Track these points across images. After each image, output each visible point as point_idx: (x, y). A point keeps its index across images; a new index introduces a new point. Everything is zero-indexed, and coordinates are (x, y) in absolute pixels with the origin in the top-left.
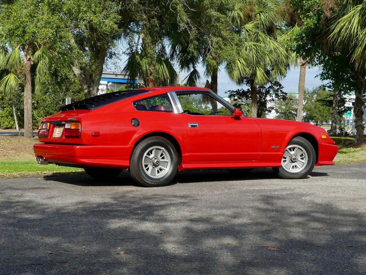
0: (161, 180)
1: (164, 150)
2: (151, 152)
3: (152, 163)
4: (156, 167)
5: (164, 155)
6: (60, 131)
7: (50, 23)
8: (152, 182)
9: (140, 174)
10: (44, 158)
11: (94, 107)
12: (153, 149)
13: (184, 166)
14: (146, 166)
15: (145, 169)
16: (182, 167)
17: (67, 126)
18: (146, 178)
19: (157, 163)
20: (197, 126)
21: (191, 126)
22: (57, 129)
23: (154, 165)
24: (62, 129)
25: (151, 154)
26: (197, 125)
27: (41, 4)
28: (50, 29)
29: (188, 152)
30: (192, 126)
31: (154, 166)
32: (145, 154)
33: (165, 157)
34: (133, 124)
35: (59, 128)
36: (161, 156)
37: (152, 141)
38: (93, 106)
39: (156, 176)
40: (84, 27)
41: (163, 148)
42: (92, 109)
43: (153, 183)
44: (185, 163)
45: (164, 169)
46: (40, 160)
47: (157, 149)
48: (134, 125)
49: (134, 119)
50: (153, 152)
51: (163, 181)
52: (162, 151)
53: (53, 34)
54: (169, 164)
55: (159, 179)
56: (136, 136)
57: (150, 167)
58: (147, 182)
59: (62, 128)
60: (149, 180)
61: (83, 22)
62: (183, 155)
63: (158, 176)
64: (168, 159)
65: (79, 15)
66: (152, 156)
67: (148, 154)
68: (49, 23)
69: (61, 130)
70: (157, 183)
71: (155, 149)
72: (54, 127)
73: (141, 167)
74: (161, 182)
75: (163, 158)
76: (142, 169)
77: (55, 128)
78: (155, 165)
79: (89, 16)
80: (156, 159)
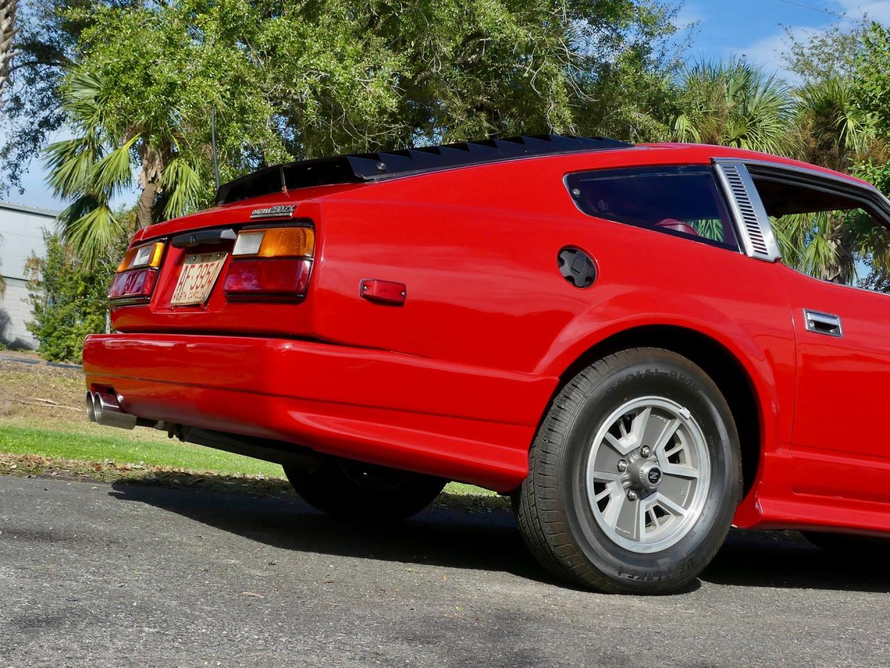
0: (663, 563)
1: (689, 423)
2: (627, 420)
3: (625, 475)
4: (642, 498)
5: (683, 446)
6: (209, 273)
7: (220, 65)
8: (621, 571)
9: (571, 525)
10: (120, 398)
11: (383, 172)
12: (640, 410)
13: (763, 507)
14: (599, 487)
15: (594, 499)
16: (757, 511)
17: (244, 246)
18: (596, 545)
19: (651, 481)
20: (835, 327)
21: (812, 325)
22: (193, 267)
23: (631, 488)
24: (215, 266)
25: (628, 430)
26: (836, 322)
27: (201, 15)
28: (216, 82)
29: (791, 446)
30: (818, 325)
31: (633, 494)
32: (602, 432)
33: (687, 455)
34: (566, 270)
35: (202, 261)
36: (668, 447)
37: (642, 370)
38: (381, 166)
39: (638, 539)
40: (307, 91)
41: (686, 412)
42: (375, 178)
43: (625, 576)
44: (769, 494)
45: (677, 514)
46: (102, 403)
47: (657, 411)
48: (570, 279)
49: (571, 250)
50: (638, 423)
51: (670, 571)
52: (677, 423)
53: (223, 97)
54: (703, 488)
55: (652, 558)
56: (574, 333)
57: (617, 494)
58: (598, 564)
59: (216, 263)
60: (610, 557)
61: (308, 79)
62: (766, 454)
63: (648, 541)
64: (697, 463)
65: (298, 59)
66: (628, 442)
67: (615, 431)
68: (217, 66)
69: (212, 269)
70: (642, 575)
71: (648, 411)
72: (179, 263)
73: (581, 491)
74: (659, 573)
75: (674, 459)
76: (582, 496)
77: (185, 265)
78: (639, 488)
79: (326, 62)
80: (645, 456)
